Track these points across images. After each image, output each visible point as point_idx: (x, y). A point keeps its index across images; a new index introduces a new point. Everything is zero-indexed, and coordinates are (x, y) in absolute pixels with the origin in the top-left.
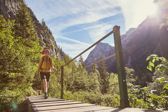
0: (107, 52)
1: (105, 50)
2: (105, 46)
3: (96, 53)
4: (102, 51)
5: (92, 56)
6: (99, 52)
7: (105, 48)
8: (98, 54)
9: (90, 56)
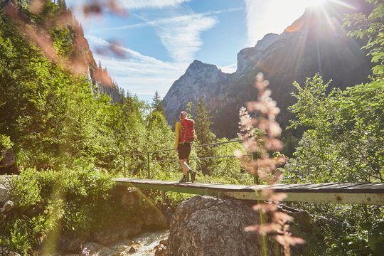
0: (212, 84)
1: (207, 80)
2: (208, 71)
3: (186, 85)
4: (201, 81)
5: (177, 91)
6: (194, 83)
7: (206, 76)
8: (190, 88)
9: (173, 91)
